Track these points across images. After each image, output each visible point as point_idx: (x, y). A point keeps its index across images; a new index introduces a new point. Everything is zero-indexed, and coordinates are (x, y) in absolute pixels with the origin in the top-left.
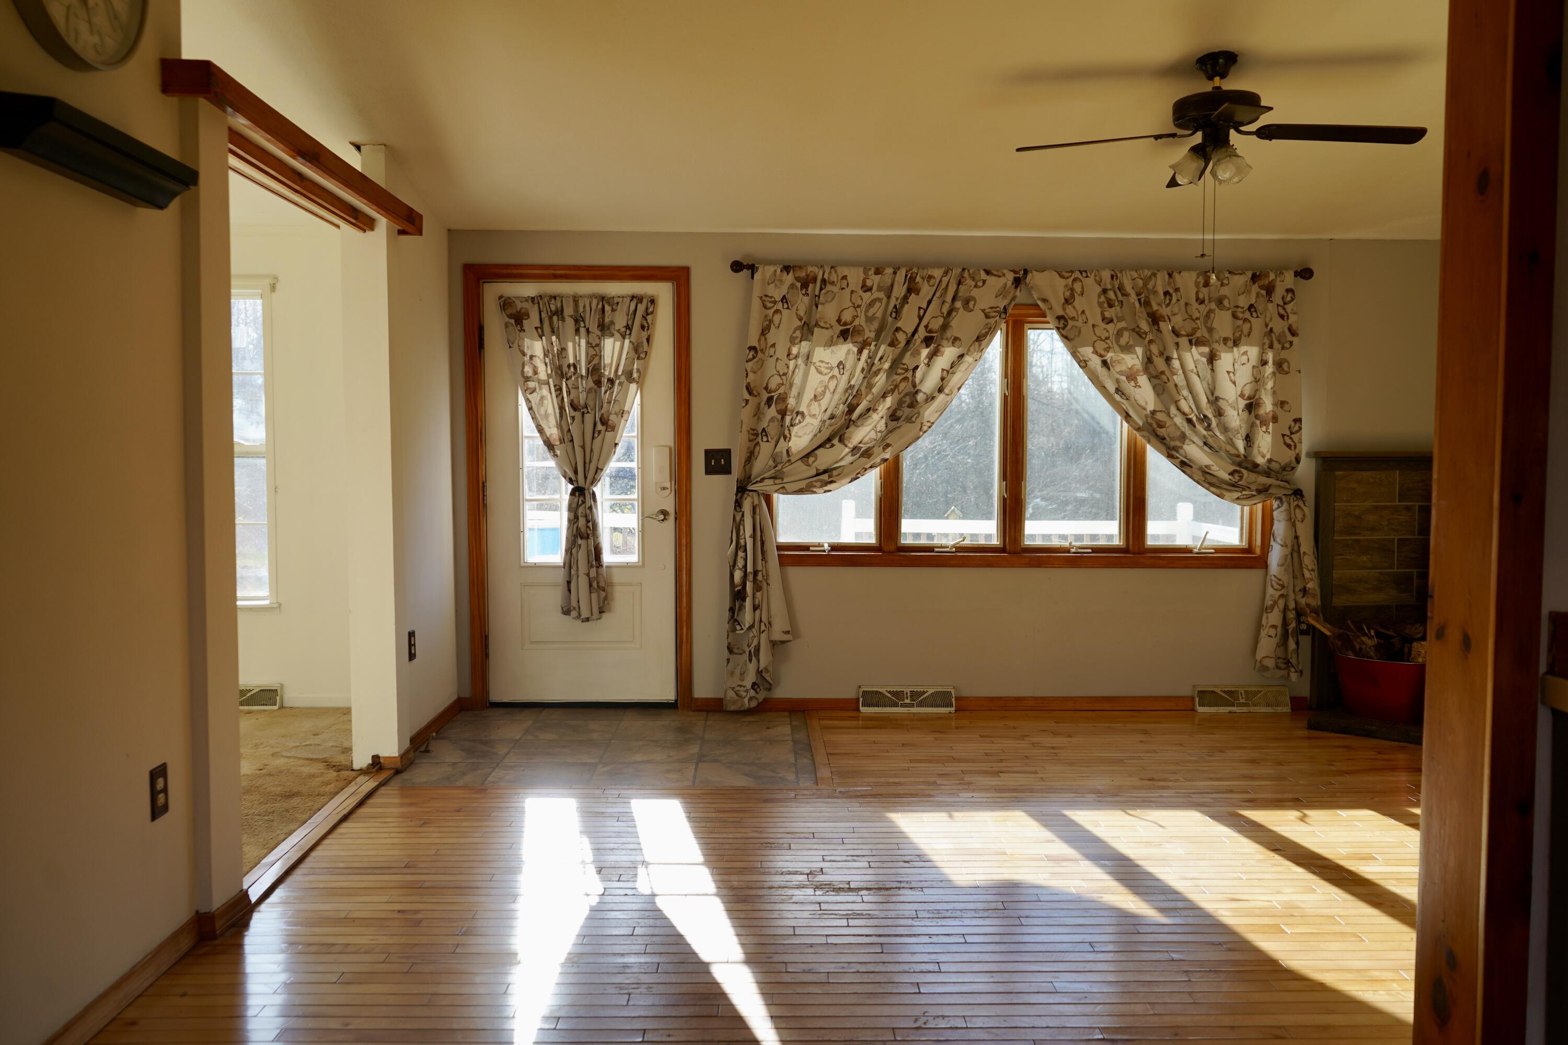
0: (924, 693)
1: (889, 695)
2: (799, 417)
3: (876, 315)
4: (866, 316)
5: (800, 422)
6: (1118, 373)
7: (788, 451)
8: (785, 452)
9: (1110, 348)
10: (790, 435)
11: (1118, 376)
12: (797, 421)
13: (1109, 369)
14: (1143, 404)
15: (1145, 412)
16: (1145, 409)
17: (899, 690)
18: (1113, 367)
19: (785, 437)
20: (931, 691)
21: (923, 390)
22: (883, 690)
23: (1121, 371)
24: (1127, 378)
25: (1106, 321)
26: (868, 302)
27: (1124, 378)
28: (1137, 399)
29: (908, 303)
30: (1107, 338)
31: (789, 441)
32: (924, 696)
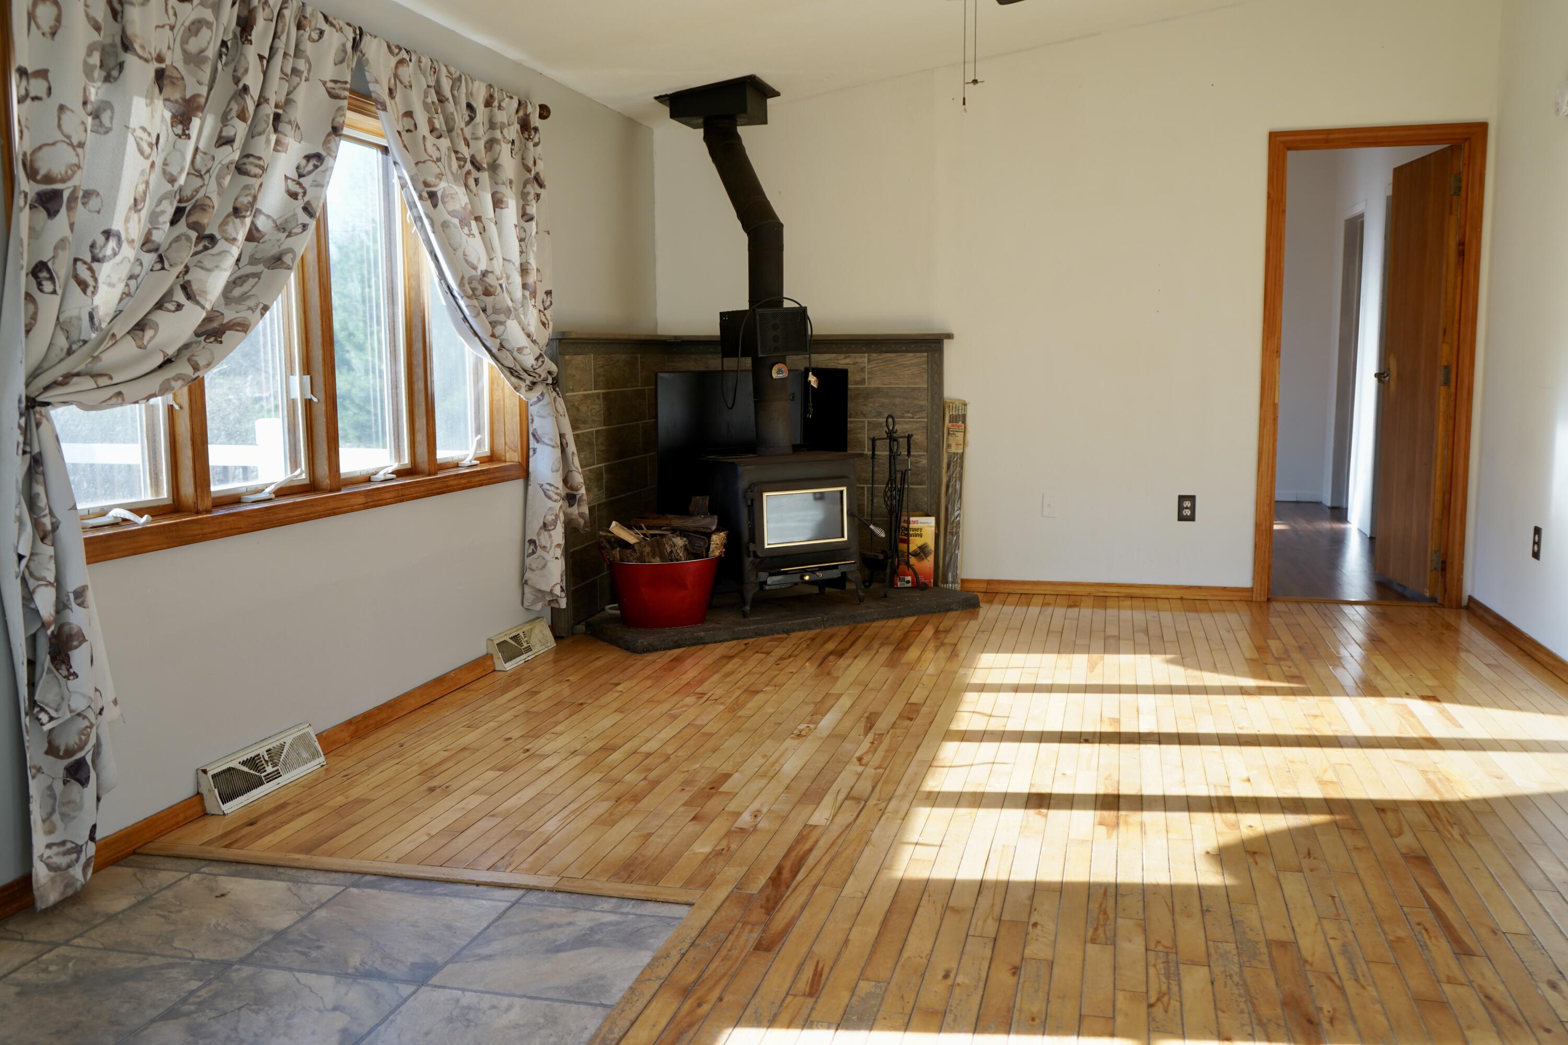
0: (282, 746)
1: (245, 769)
2: (112, 243)
3: (206, 53)
4: (184, 51)
5: (115, 254)
6: (449, 213)
7: (91, 317)
8: (86, 318)
9: (442, 175)
10: (96, 280)
11: (448, 217)
12: (109, 252)
13: (435, 206)
14: (475, 262)
15: (473, 272)
16: (475, 268)
17: (253, 755)
18: (444, 203)
19: (83, 285)
20: (289, 741)
21: (265, 210)
22: (235, 764)
23: (454, 211)
24: (461, 222)
25: (436, 133)
26: (187, 23)
27: (456, 221)
28: (467, 253)
29: (250, 42)
30: (439, 160)
31: (93, 293)
32: (285, 752)
